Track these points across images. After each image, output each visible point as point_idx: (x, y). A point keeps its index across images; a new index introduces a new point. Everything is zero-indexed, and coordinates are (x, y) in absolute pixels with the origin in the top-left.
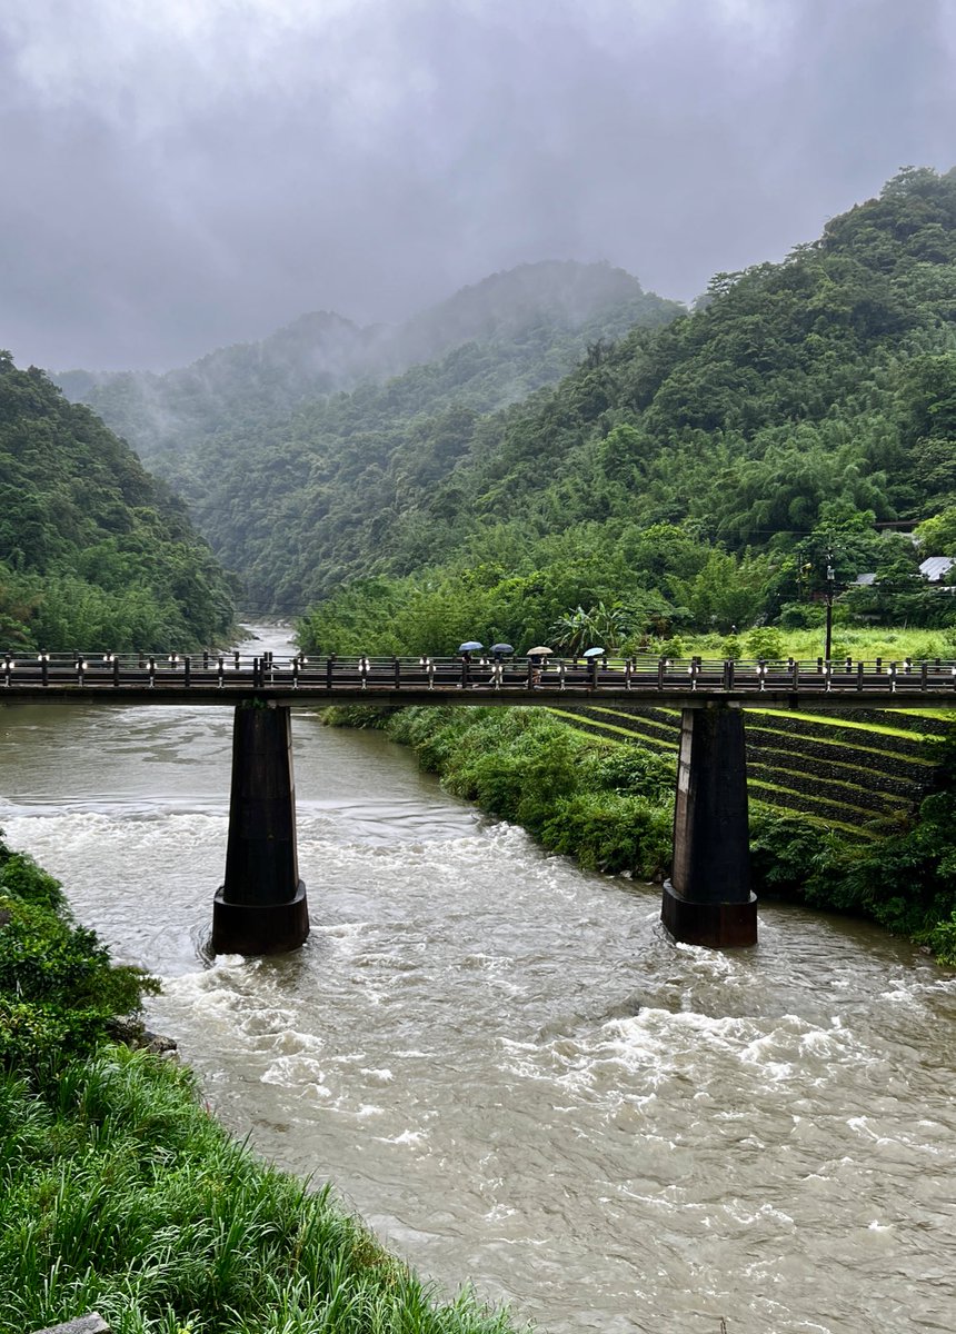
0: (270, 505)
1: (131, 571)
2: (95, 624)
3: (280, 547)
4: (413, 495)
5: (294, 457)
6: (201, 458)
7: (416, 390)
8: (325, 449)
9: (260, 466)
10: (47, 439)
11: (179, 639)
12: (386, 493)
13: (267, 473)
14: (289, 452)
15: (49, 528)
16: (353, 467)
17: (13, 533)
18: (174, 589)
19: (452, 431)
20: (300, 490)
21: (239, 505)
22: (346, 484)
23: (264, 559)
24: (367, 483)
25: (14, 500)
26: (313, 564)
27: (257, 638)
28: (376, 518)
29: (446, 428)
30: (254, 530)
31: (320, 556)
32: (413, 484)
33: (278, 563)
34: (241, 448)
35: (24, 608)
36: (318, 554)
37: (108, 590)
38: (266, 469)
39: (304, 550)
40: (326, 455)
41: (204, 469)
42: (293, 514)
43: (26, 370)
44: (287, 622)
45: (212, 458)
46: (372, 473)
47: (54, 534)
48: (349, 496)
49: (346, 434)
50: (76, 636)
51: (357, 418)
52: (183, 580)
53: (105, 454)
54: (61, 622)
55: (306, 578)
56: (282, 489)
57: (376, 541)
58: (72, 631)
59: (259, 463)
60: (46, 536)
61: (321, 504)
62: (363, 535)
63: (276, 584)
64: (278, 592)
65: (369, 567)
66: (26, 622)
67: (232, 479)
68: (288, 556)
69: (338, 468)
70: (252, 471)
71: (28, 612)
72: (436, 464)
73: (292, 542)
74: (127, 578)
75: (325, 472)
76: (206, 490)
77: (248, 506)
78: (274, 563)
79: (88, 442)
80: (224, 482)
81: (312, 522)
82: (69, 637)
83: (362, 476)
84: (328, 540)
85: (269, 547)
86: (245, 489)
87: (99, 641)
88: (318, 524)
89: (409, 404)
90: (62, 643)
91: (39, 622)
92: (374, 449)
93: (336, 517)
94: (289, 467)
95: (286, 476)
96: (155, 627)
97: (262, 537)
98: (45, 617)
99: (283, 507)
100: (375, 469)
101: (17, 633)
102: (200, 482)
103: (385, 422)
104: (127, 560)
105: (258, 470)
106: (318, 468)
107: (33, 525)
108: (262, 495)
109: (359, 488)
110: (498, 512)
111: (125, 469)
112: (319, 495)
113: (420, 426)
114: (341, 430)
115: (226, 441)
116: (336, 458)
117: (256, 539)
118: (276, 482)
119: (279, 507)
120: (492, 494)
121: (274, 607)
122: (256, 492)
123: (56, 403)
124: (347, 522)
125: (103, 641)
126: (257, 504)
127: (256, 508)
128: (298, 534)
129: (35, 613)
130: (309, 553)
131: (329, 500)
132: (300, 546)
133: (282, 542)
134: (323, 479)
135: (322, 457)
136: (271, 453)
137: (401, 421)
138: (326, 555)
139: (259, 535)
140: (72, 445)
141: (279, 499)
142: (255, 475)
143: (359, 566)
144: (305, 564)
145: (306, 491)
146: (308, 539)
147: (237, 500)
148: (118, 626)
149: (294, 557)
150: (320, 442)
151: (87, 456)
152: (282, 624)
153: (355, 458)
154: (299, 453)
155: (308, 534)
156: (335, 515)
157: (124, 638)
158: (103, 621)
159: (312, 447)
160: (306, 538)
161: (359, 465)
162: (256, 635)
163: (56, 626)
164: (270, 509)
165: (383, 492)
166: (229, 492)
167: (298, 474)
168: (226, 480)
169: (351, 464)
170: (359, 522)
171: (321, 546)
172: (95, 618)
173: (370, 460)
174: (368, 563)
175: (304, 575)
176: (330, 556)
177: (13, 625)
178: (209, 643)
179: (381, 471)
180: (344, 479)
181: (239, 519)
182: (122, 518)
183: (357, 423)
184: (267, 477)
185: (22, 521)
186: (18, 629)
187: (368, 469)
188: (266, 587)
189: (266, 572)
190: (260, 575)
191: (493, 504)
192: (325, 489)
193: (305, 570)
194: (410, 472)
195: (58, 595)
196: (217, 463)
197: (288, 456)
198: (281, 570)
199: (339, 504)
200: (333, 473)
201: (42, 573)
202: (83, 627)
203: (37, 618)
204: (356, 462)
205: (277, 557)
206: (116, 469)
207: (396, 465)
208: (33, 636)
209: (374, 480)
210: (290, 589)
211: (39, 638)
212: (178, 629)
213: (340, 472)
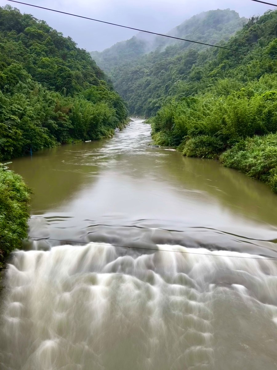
0: (134, 84)
1: (101, 97)
2: (91, 115)
3: (136, 95)
4: (177, 77)
5: (140, 70)
6: (114, 71)
7: (173, 49)
8: (148, 67)
9: (130, 73)
10: (73, 57)
11: (116, 121)
12: (168, 78)
13: (132, 75)
14: (138, 68)
15: (74, 81)
16: (157, 71)
17: (62, 83)
18: (114, 104)
19: (190, 57)
20: (141, 79)
21: (125, 84)
22: (155, 76)
23: (132, 99)
24: (161, 75)
25: (62, 70)
26: (146, 100)
27: (133, 121)
28: (167, 84)
29: (188, 56)
30: (129, 91)
31: (148, 97)
32: (178, 74)
33: (136, 100)
34: (125, 68)
35: (66, 109)
36: (147, 97)
37: (94, 103)
38: (132, 73)
39: (143, 96)
40: (148, 69)
41: (115, 75)
42: (140, 86)
43: (67, 37)
44: (138, 117)
45: (117, 71)
46: (163, 73)
47: (76, 83)
48: (156, 79)
49: (154, 63)
50: (85, 119)
51: (157, 58)
52: (116, 102)
53: (90, 64)
54: (79, 114)
55: (144, 104)
56: (136, 79)
57: (166, 92)
58: (83, 118)
59: (130, 72)
60: (73, 84)
61: (148, 82)
62: (162, 91)
63: (135, 106)
64: (136, 108)
65: (164, 99)
66: (67, 114)
67: (123, 77)
68: (138, 98)
69: (152, 72)
70: (128, 74)
71: (68, 110)
72: (185, 68)
73: (139, 94)
74: (100, 100)
75: (149, 73)
76: (116, 80)
77: (127, 84)
78: (135, 100)
79: (86, 60)
80: (120, 78)
81: (145, 88)
82: (82, 119)
83: (160, 74)
84: (150, 93)
85: (133, 95)
86: (126, 79)
87: (92, 121)
88: (147, 88)
89: (171, 54)
90: (80, 122)
91: (72, 114)
92: (163, 66)
93: (153, 86)
94: (138, 72)
95: (138, 75)
96: (110, 116)
97: (131, 93)
98: (74, 112)
99: (137, 84)
100: (164, 71)
101: (64, 118)
102: (114, 78)
103: (165, 59)
104: (100, 94)
105: (130, 74)
106: (147, 72)
107: (69, 79)
108: (131, 81)
109: (159, 77)
110: (219, 76)
111: (96, 68)
112: (147, 80)
113: (178, 57)
114: (152, 62)
115: (121, 66)
116: (152, 69)
117: (129, 93)
118: (135, 77)
119: (136, 84)
120: (215, 71)
121: (135, 113)
122: (129, 80)
123: (76, 48)
124: (156, 87)
125: (94, 121)
126: (130, 83)
127: (130, 84)
128: (141, 91)
129: (70, 111)
130: (145, 97)
131: (150, 82)
132: (142, 95)
133: (137, 94)
134: (148, 75)
135: (147, 69)
136: (133, 69)
137: (170, 58)
138: (150, 97)
139: (130, 92)
140: (81, 61)
141: (136, 82)
142: (129, 75)
143: (161, 99)
144: (144, 100)
145: (143, 79)
146: (144, 93)
147: (124, 82)
148: (99, 116)
149: (140, 98)
150: (147, 65)
151: (85, 64)
152: (137, 117)
153: (157, 68)
154: (141, 68)
155: (144, 91)
156: (152, 86)
157: (101, 120)
158: (93, 114)
159: (144, 66)
160: (144, 92)
161: (159, 70)
162: (133, 120)
163: (77, 116)
164: (133, 85)
165: (167, 77)
166: (122, 80)
167: (141, 74)
168: (121, 77)
169: (157, 70)
170: (160, 86)
171: (148, 95)
172: (91, 113)
173: (163, 69)
174: (164, 98)
175: (143, 103)
176: (151, 97)
177: (63, 115)
178: (123, 122)
179: (165, 72)
180: (154, 75)
181: (125, 88)
182: (97, 82)
183: (157, 60)
184: (132, 76)
185: (65, 78)
186: (64, 117)
187: (162, 71)
188: (132, 107)
189: (132, 103)
190: (131, 103)
191: (216, 74)
192: (149, 78)
193: (144, 102)
194: (177, 70)
195: (78, 104)
196: (118, 73)
197: (138, 69)
198: (137, 102)
199: (153, 82)
200: (151, 74)
201: (73, 97)
202: (87, 116)
203: (71, 113)
204: (158, 69)
205: (135, 98)
206: (94, 68)
207: (171, 69)
208: (70, 119)
209: (163, 75)
210: (139, 107)
211: (72, 120)
212: (115, 118)
213: (153, 73)
